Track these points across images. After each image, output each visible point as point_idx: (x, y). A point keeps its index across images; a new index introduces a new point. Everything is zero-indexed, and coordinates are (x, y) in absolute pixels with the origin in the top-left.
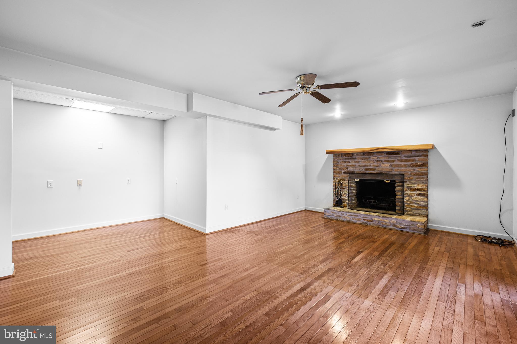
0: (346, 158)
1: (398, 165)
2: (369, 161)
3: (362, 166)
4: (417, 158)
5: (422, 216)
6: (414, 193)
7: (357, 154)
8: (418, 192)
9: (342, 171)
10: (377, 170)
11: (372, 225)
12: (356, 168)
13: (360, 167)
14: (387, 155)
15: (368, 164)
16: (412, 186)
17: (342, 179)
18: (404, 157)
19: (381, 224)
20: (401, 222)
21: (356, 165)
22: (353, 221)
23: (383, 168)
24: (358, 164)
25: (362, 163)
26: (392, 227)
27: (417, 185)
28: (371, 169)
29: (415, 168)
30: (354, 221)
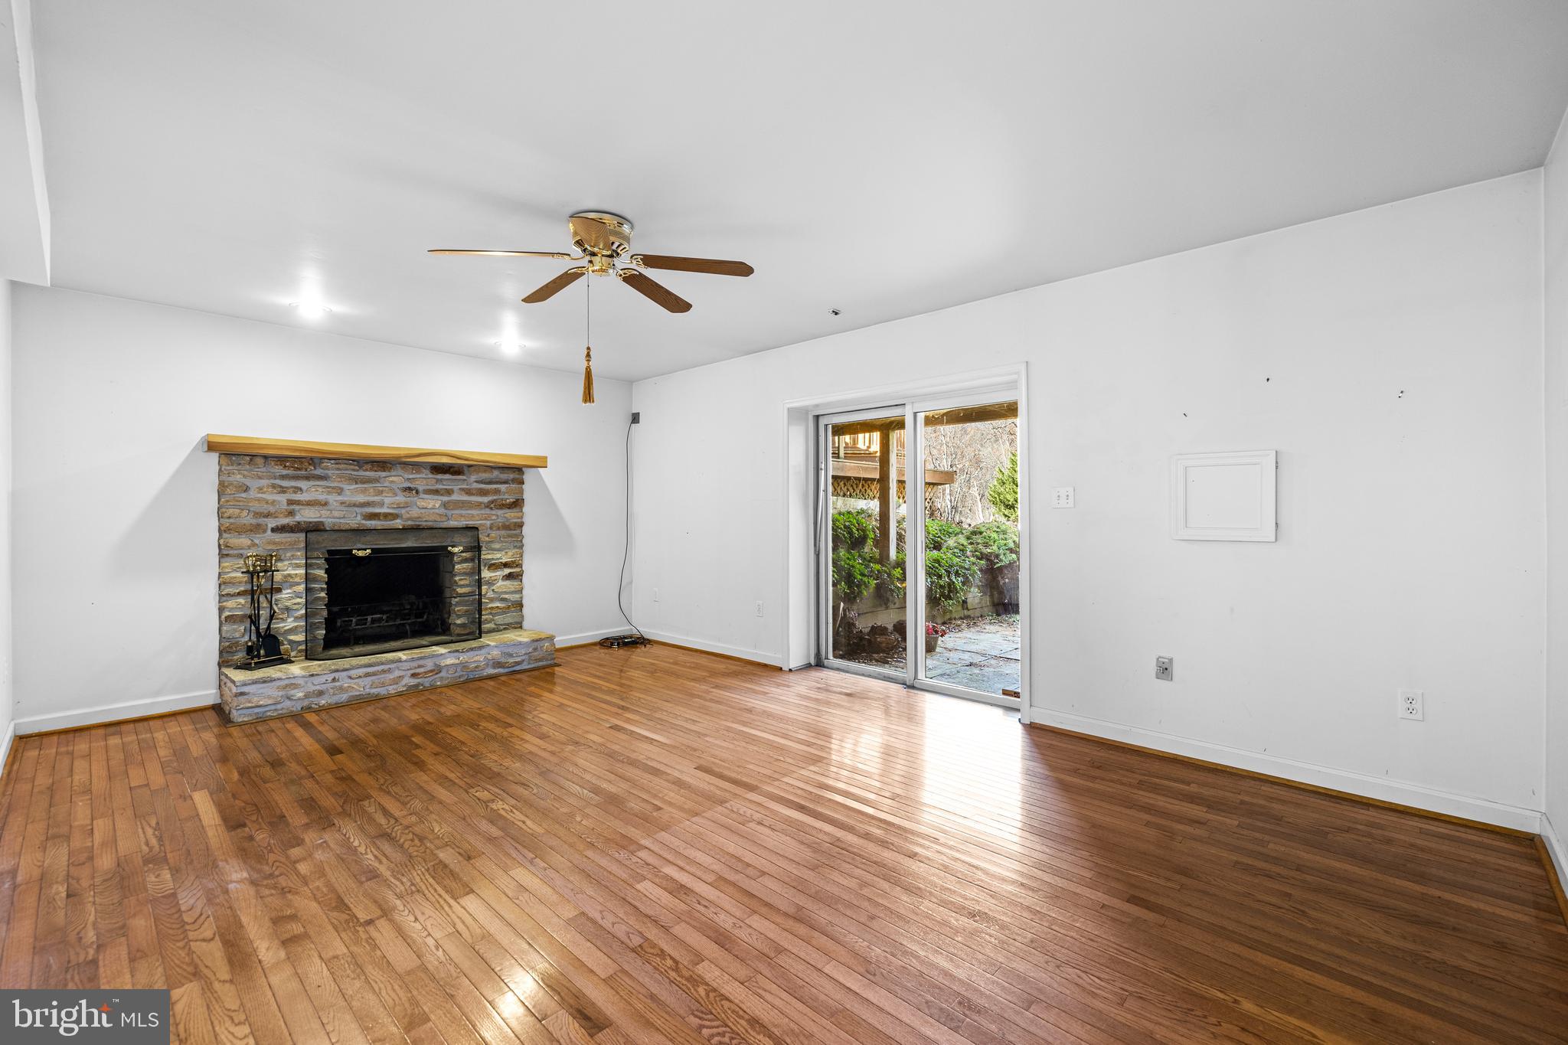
0: (285, 472)
1: (463, 502)
2: (381, 489)
3: (355, 505)
4: (503, 487)
5: (513, 628)
6: (498, 573)
7: (337, 464)
8: (507, 571)
9: (267, 525)
10: (404, 517)
11: (439, 683)
12: (331, 513)
13: (346, 509)
14: (433, 473)
15: (376, 498)
16: (495, 557)
17: (275, 556)
18: (476, 482)
19: (462, 673)
20: (510, 650)
21: (331, 501)
22: (374, 691)
23: (423, 511)
24: (340, 498)
25: (353, 493)
26: (491, 671)
27: (503, 553)
28: (386, 516)
29: (500, 512)
30: (378, 690)
